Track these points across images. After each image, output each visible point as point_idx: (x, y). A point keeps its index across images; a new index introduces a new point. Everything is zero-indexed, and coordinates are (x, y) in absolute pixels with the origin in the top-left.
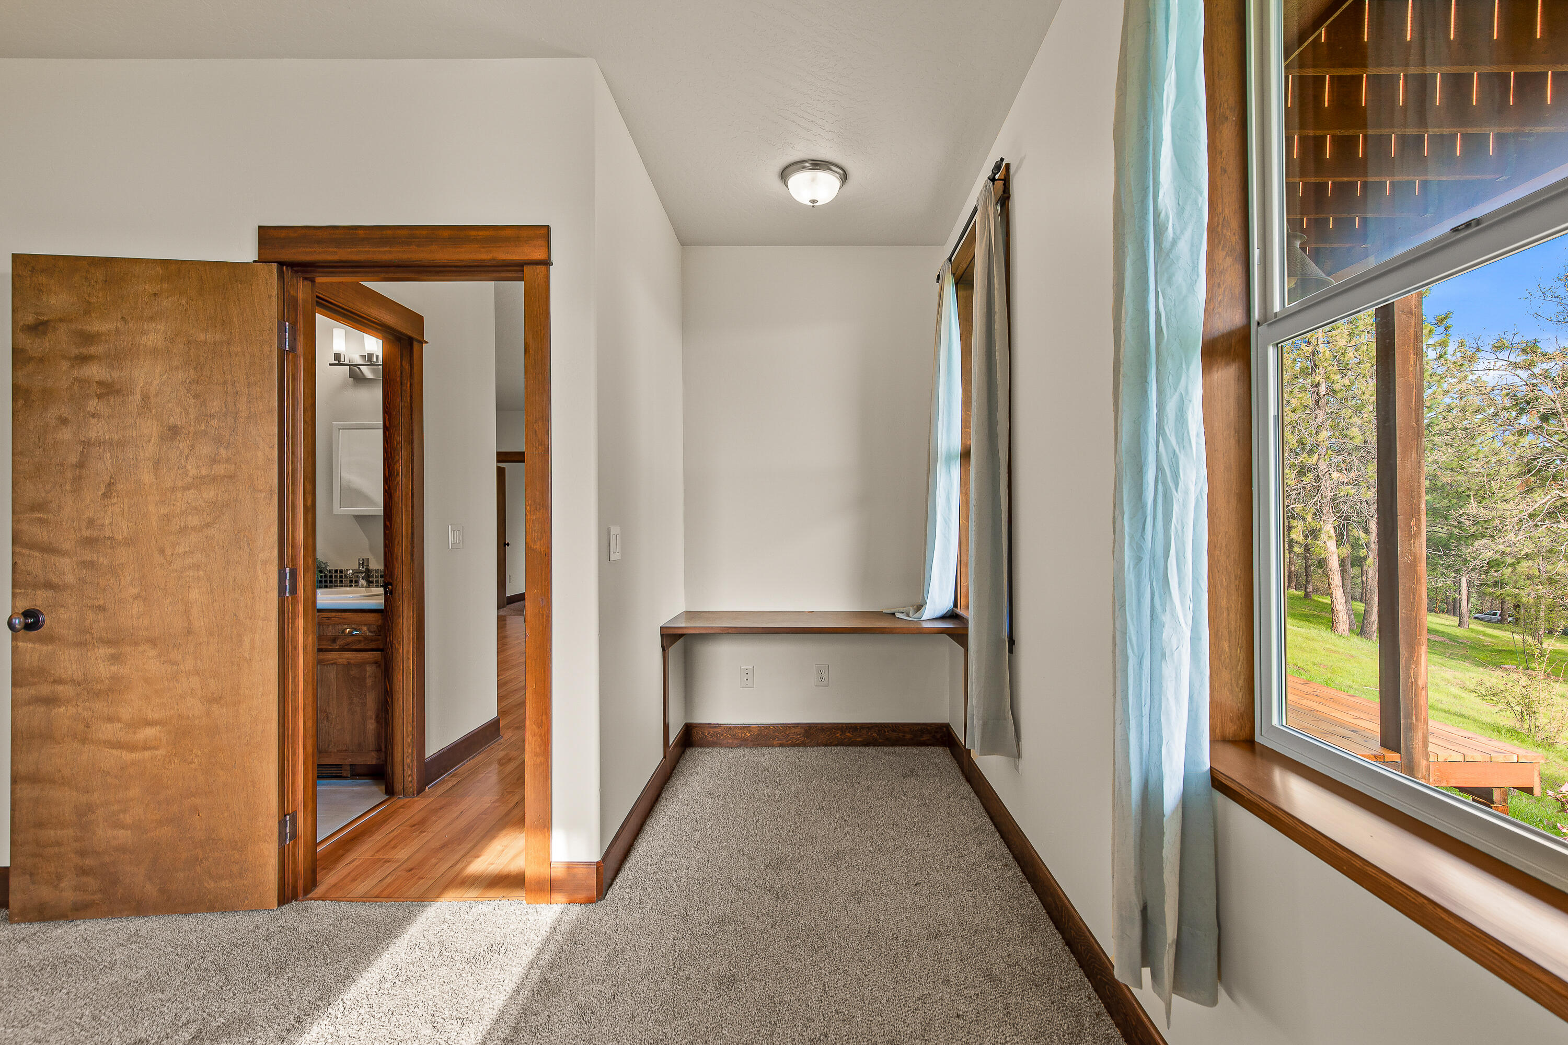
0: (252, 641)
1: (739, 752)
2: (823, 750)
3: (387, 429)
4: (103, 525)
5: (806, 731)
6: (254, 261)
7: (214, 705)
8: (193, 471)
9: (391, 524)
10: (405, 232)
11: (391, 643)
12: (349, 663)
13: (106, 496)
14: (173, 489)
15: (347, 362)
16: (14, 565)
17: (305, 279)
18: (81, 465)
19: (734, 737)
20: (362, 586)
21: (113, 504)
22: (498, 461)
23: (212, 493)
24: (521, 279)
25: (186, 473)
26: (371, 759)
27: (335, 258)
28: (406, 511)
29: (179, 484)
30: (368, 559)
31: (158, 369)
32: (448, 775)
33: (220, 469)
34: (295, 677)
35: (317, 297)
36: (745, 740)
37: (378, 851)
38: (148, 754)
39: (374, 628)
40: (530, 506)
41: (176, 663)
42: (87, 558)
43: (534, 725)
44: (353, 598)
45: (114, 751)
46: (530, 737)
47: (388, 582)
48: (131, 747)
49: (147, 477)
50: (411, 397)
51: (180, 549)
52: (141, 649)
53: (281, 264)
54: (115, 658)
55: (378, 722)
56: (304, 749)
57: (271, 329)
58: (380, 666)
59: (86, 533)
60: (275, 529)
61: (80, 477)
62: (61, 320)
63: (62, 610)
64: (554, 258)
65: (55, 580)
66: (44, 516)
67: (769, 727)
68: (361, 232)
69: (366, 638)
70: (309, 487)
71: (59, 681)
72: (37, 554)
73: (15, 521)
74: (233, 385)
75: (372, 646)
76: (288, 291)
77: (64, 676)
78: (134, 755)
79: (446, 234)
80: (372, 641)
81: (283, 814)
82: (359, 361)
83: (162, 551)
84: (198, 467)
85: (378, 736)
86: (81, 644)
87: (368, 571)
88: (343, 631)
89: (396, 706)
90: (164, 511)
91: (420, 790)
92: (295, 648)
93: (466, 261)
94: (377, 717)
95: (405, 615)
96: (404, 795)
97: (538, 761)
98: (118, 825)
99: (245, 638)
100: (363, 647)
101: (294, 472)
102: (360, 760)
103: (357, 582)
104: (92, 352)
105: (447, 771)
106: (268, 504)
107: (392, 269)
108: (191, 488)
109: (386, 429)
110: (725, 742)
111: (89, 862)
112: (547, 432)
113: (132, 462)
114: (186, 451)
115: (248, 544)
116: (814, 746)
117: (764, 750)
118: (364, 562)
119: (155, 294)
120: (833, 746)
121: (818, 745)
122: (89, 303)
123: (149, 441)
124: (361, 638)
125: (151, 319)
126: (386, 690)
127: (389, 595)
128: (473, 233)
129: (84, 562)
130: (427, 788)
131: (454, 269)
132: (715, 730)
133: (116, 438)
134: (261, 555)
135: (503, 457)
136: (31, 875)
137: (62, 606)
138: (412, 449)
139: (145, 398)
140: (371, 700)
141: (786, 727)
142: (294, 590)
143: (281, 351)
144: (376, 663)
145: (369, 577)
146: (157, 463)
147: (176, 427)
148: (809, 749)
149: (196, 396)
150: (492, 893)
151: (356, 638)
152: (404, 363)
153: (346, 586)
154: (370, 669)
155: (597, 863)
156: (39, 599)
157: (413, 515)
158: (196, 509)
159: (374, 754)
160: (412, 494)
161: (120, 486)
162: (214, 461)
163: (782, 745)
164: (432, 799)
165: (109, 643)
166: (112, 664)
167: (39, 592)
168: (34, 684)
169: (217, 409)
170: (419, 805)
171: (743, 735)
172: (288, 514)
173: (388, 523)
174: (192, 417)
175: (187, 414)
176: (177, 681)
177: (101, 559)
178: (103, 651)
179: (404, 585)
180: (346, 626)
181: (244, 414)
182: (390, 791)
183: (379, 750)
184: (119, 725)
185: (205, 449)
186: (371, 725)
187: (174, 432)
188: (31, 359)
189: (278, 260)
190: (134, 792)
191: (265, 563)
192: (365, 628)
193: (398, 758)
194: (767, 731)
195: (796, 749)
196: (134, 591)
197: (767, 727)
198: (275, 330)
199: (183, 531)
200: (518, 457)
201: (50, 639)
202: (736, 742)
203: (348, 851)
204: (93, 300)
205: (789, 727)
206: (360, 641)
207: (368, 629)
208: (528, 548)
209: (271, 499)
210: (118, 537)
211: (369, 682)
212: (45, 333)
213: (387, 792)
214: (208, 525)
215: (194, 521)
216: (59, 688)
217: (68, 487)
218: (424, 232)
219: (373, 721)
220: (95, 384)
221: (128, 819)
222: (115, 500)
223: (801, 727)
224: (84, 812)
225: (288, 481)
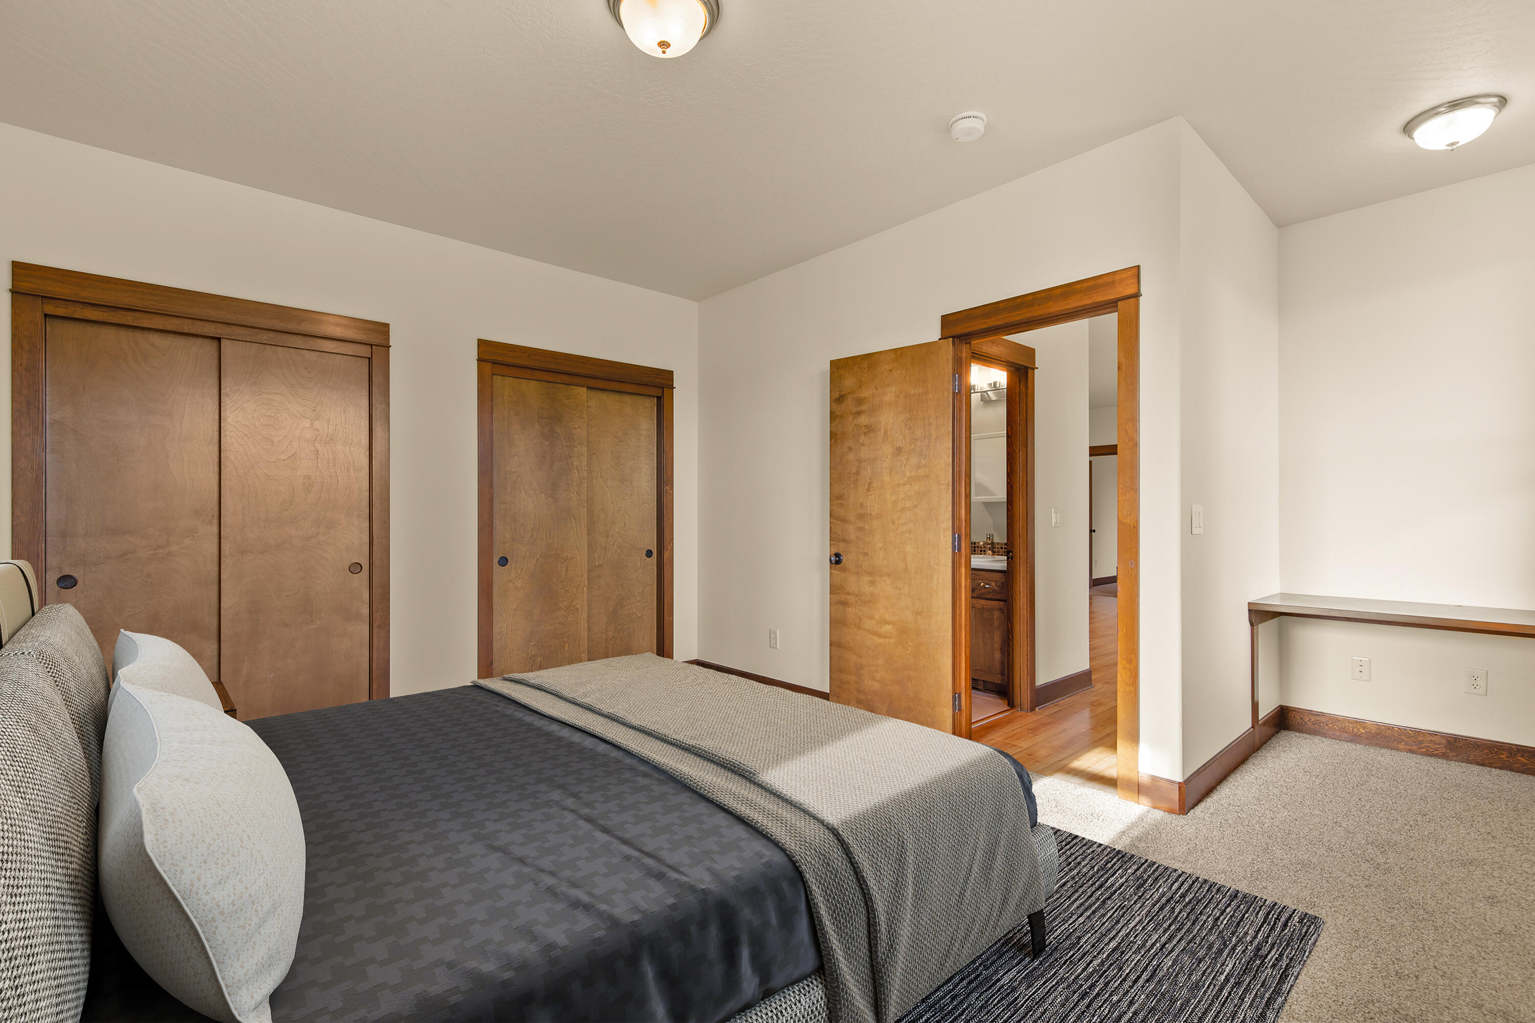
0: (938, 579)
1: (1347, 746)
2: (1476, 769)
3: (1010, 437)
4: (866, 506)
5: (1449, 742)
6: (939, 339)
7: (919, 617)
8: (908, 474)
9: (1012, 507)
10: (1030, 298)
11: (1012, 595)
12: (983, 608)
13: (868, 490)
14: (898, 485)
15: (979, 390)
16: (831, 528)
17: (966, 343)
18: (857, 473)
19: (1343, 730)
20: (989, 554)
21: (871, 495)
22: (1090, 455)
23: (917, 487)
24: (1117, 311)
25: (904, 475)
26: (997, 679)
27: (985, 326)
28: (1023, 497)
29: (902, 482)
30: (993, 535)
31: (892, 414)
32: (1052, 704)
33: (921, 472)
34: (960, 605)
35: (972, 353)
36: (1356, 735)
37: (1007, 739)
38: (887, 640)
39: (999, 584)
40: (1122, 489)
41: (900, 589)
42: (860, 526)
43: (1124, 661)
44: (986, 562)
45: (871, 636)
46: (1122, 670)
47: (1009, 550)
48: (879, 635)
49: (886, 479)
50: (1026, 411)
51: (902, 521)
52: (883, 579)
53: (953, 337)
54: (872, 583)
55: (1002, 653)
56: (965, 654)
57: (949, 381)
58: (1003, 612)
59: (860, 511)
60: (950, 508)
61: (857, 480)
62: (849, 393)
63: (849, 554)
64: (1142, 291)
65: (847, 537)
66: (842, 502)
67: (1393, 728)
68: (1001, 305)
69: (994, 591)
70: (968, 481)
71: (848, 593)
72: (839, 523)
73: (831, 505)
74: (928, 419)
75: (998, 597)
76: (957, 354)
77: (850, 591)
78: (881, 640)
79: (1058, 292)
80: (998, 593)
81: (954, 693)
82: (986, 388)
83: (893, 522)
84: (910, 471)
85: (1002, 663)
86: (857, 574)
87: (993, 543)
88: (979, 584)
89: (1015, 641)
90: (894, 498)
91: (1032, 709)
92: (960, 587)
93: (1070, 309)
94: (1001, 649)
95: (1021, 575)
96: (1021, 710)
97: (1128, 689)
98: (873, 679)
99: (934, 577)
100: (992, 597)
101: (960, 471)
102: (989, 679)
103: (984, 551)
104: (862, 409)
105: (1050, 701)
106: (946, 493)
107: (1021, 325)
108: (906, 484)
109: (1008, 437)
110: (1331, 732)
111: (861, 697)
112: (1136, 430)
113: (879, 470)
114: (905, 462)
115: (936, 518)
116: (1462, 762)
117: (1383, 751)
118: (990, 537)
119: (891, 370)
120: (1495, 768)
121: (1468, 761)
122: (861, 381)
123: (887, 457)
124: (991, 591)
125: (888, 385)
126: (1008, 629)
127: (1010, 560)
128: (1079, 286)
129: (858, 528)
130: (1037, 709)
131: (1064, 316)
132: (1319, 718)
133: (872, 456)
134: (942, 525)
135: (1095, 451)
136: (838, 697)
137: (849, 552)
138: (1027, 450)
139: (886, 432)
140: (997, 637)
141: (1418, 733)
142: (959, 550)
143: (954, 393)
144: (1001, 609)
145: (993, 548)
146: (891, 470)
147: (900, 448)
148: (1453, 763)
149: (909, 428)
150: (1091, 784)
151: (987, 590)
152: (1021, 387)
153: (978, 554)
154: (996, 614)
155: (1179, 783)
156: (840, 548)
157: (1027, 500)
158: (909, 496)
159: (999, 676)
160: (1027, 485)
161: (874, 485)
162: (919, 467)
163: (1411, 751)
164: (1041, 717)
165: (870, 574)
166: (871, 586)
167: (840, 544)
168: (839, 593)
169: (920, 435)
170: (1031, 719)
171: (1356, 730)
172: (956, 499)
173: (1010, 507)
174: (908, 440)
175: (905, 439)
176: (900, 600)
177: (866, 526)
178: (866, 578)
179: (1020, 553)
180: (981, 581)
181: (934, 437)
182: (1011, 705)
183: (1002, 674)
184: (874, 622)
185: (914, 460)
186: (998, 655)
187: (899, 450)
188: (837, 416)
189: (952, 335)
190: (881, 661)
191: (945, 530)
192: (993, 584)
193: (1017, 681)
194: (1389, 731)
195: (1433, 760)
196: (880, 545)
197: (1390, 728)
198: (951, 381)
199: (903, 510)
200: (1111, 450)
201: (844, 570)
202: (1345, 735)
203: (988, 733)
204: (863, 379)
205: (1422, 733)
206: (990, 593)
207: (995, 585)
208: (1120, 522)
209: (948, 489)
210: (873, 514)
211: (996, 623)
212: (843, 401)
213: (1008, 705)
214: (916, 506)
215: (909, 504)
216: (849, 597)
217: (852, 486)
218: (1043, 295)
219: (999, 652)
220: (863, 427)
221: (878, 676)
222: (872, 493)
223: (1442, 736)
224: (860, 667)
225: (956, 478)
